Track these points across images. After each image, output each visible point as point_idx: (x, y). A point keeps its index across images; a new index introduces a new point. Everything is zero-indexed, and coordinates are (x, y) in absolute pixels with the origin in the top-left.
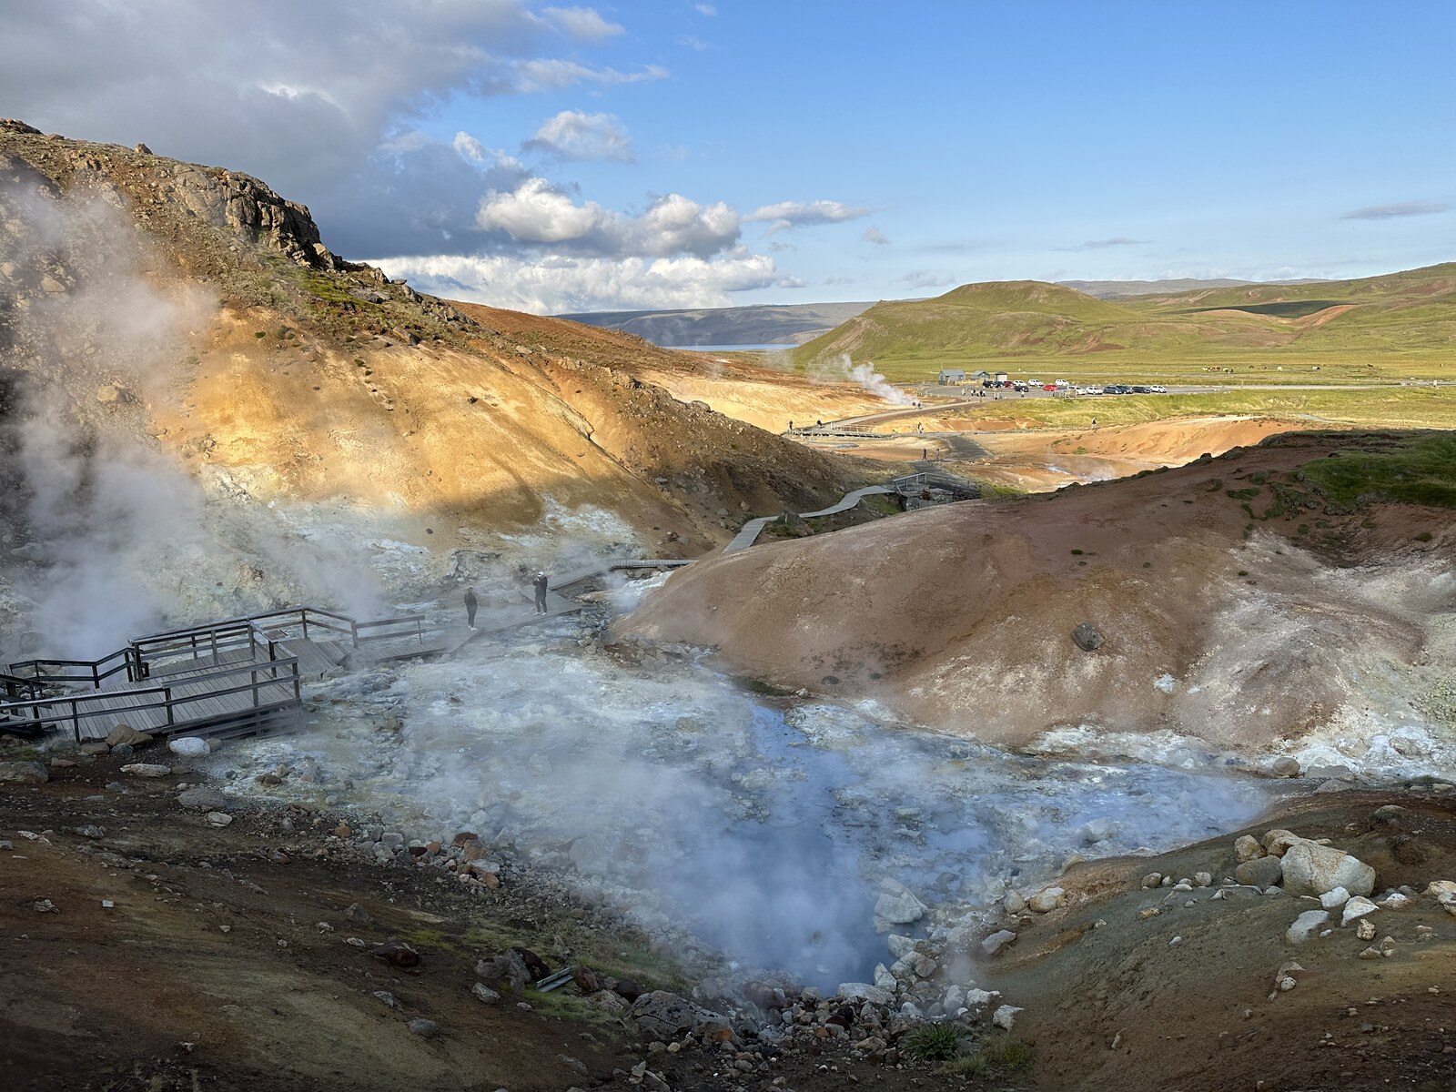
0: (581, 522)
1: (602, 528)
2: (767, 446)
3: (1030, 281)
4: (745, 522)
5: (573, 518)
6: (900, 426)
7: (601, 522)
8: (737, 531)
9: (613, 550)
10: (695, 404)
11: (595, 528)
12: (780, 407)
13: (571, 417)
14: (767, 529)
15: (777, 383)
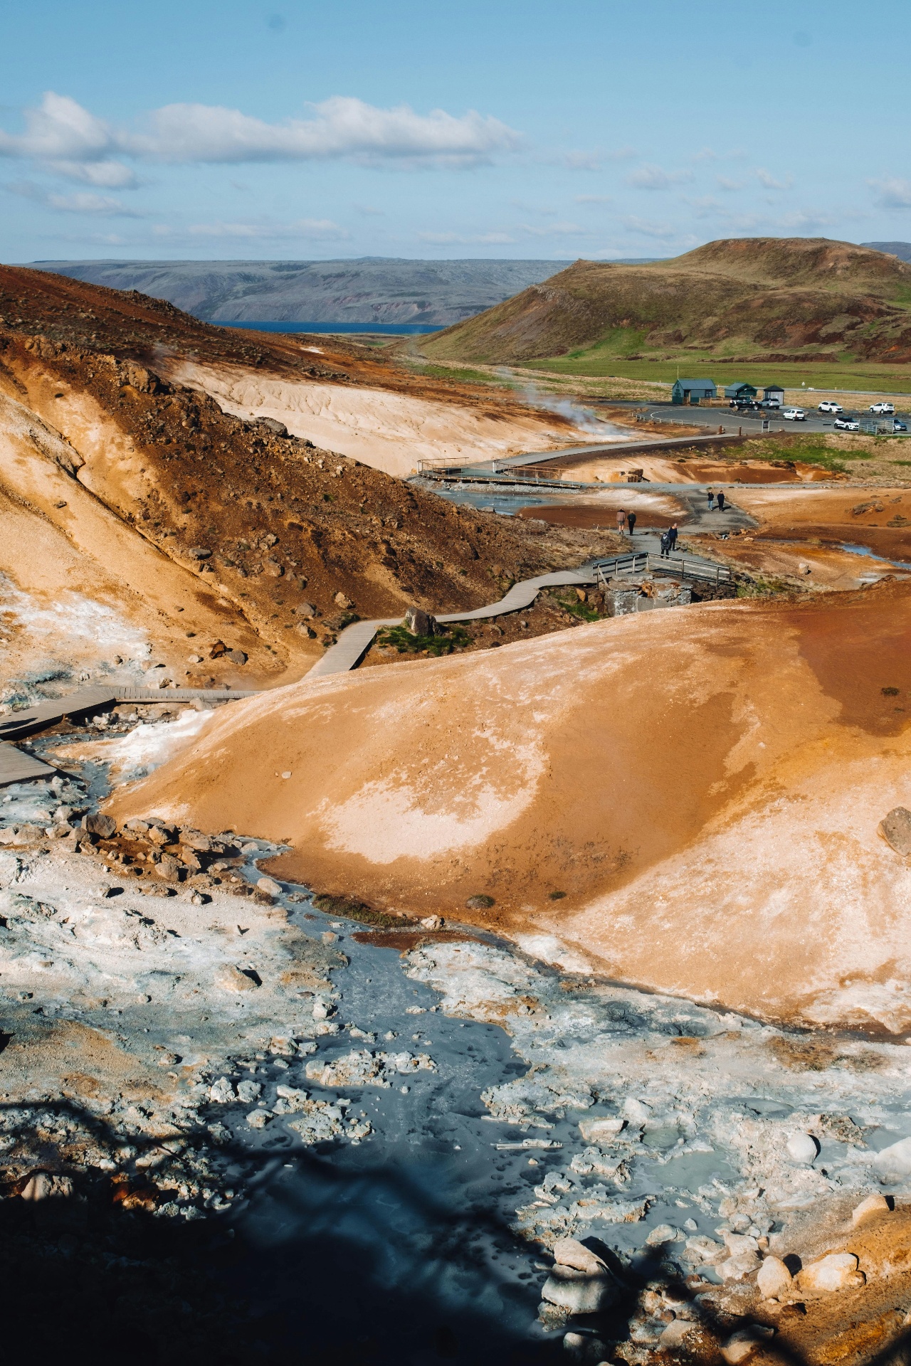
0: (54, 619)
1: (95, 633)
2: (385, 498)
3: (823, 240)
4: (344, 626)
5: (44, 615)
6: (605, 471)
7: (92, 621)
8: (330, 641)
9: (111, 671)
10: (262, 422)
11: (80, 632)
12: (406, 432)
13: (43, 437)
14: (379, 638)
15: (402, 390)
